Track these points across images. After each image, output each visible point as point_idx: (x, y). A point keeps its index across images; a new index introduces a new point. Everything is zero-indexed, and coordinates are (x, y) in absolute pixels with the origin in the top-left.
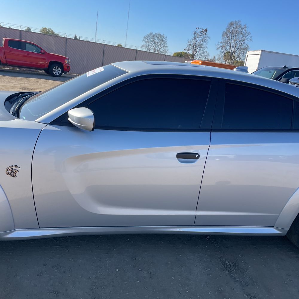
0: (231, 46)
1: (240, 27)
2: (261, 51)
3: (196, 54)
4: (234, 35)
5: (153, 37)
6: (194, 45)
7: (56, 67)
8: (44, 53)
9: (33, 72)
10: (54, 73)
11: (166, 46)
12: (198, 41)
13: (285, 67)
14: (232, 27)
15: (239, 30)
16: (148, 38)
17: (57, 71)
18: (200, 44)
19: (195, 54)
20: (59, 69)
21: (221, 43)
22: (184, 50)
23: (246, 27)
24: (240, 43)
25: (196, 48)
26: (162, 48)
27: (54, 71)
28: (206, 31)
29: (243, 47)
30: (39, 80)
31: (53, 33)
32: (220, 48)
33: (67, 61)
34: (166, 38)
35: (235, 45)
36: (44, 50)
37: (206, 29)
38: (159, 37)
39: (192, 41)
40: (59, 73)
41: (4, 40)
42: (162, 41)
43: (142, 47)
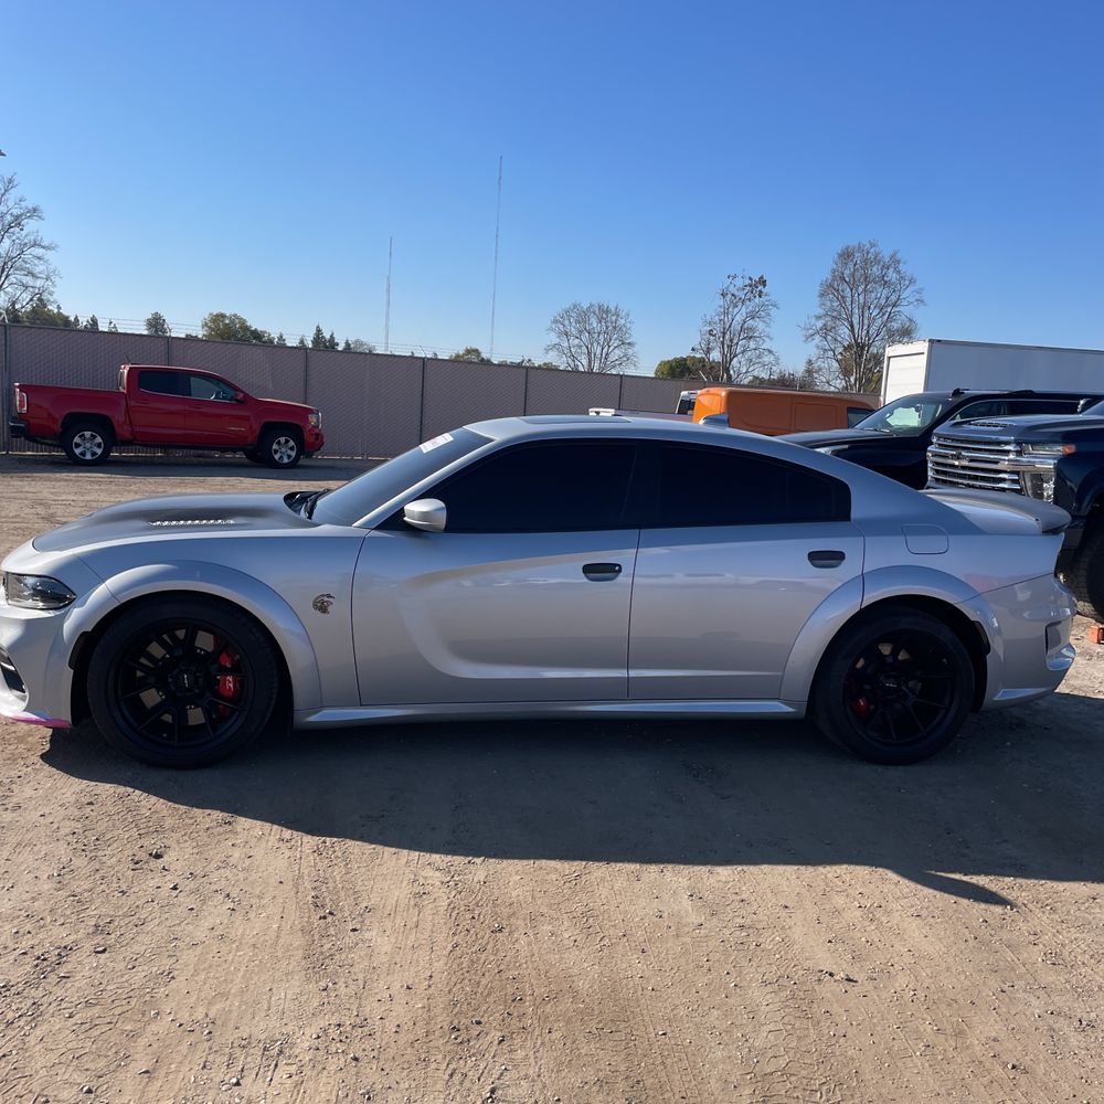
0: (852, 326)
1: (877, 260)
2: (927, 344)
3: (735, 359)
4: (860, 289)
5: (583, 317)
6: (724, 334)
7: (282, 440)
8: (246, 401)
9: (209, 460)
10: (277, 457)
11: (629, 344)
12: (739, 318)
13: (957, 393)
14: (851, 265)
15: (876, 270)
16: (567, 322)
17: (283, 450)
18: (746, 326)
19: (731, 360)
20: (292, 443)
21: (818, 318)
22: (693, 349)
23: (899, 262)
24: (884, 314)
25: (731, 341)
26: (617, 351)
27: (276, 451)
28: (764, 283)
29: (895, 325)
30: (233, 480)
31: (245, 328)
32: (817, 337)
33: (312, 419)
34: (628, 315)
35: (866, 322)
36: (243, 392)
37: (762, 277)
38: (604, 316)
39: (717, 318)
40: (289, 456)
41: (126, 372)
42: (615, 328)
43: (547, 350)
